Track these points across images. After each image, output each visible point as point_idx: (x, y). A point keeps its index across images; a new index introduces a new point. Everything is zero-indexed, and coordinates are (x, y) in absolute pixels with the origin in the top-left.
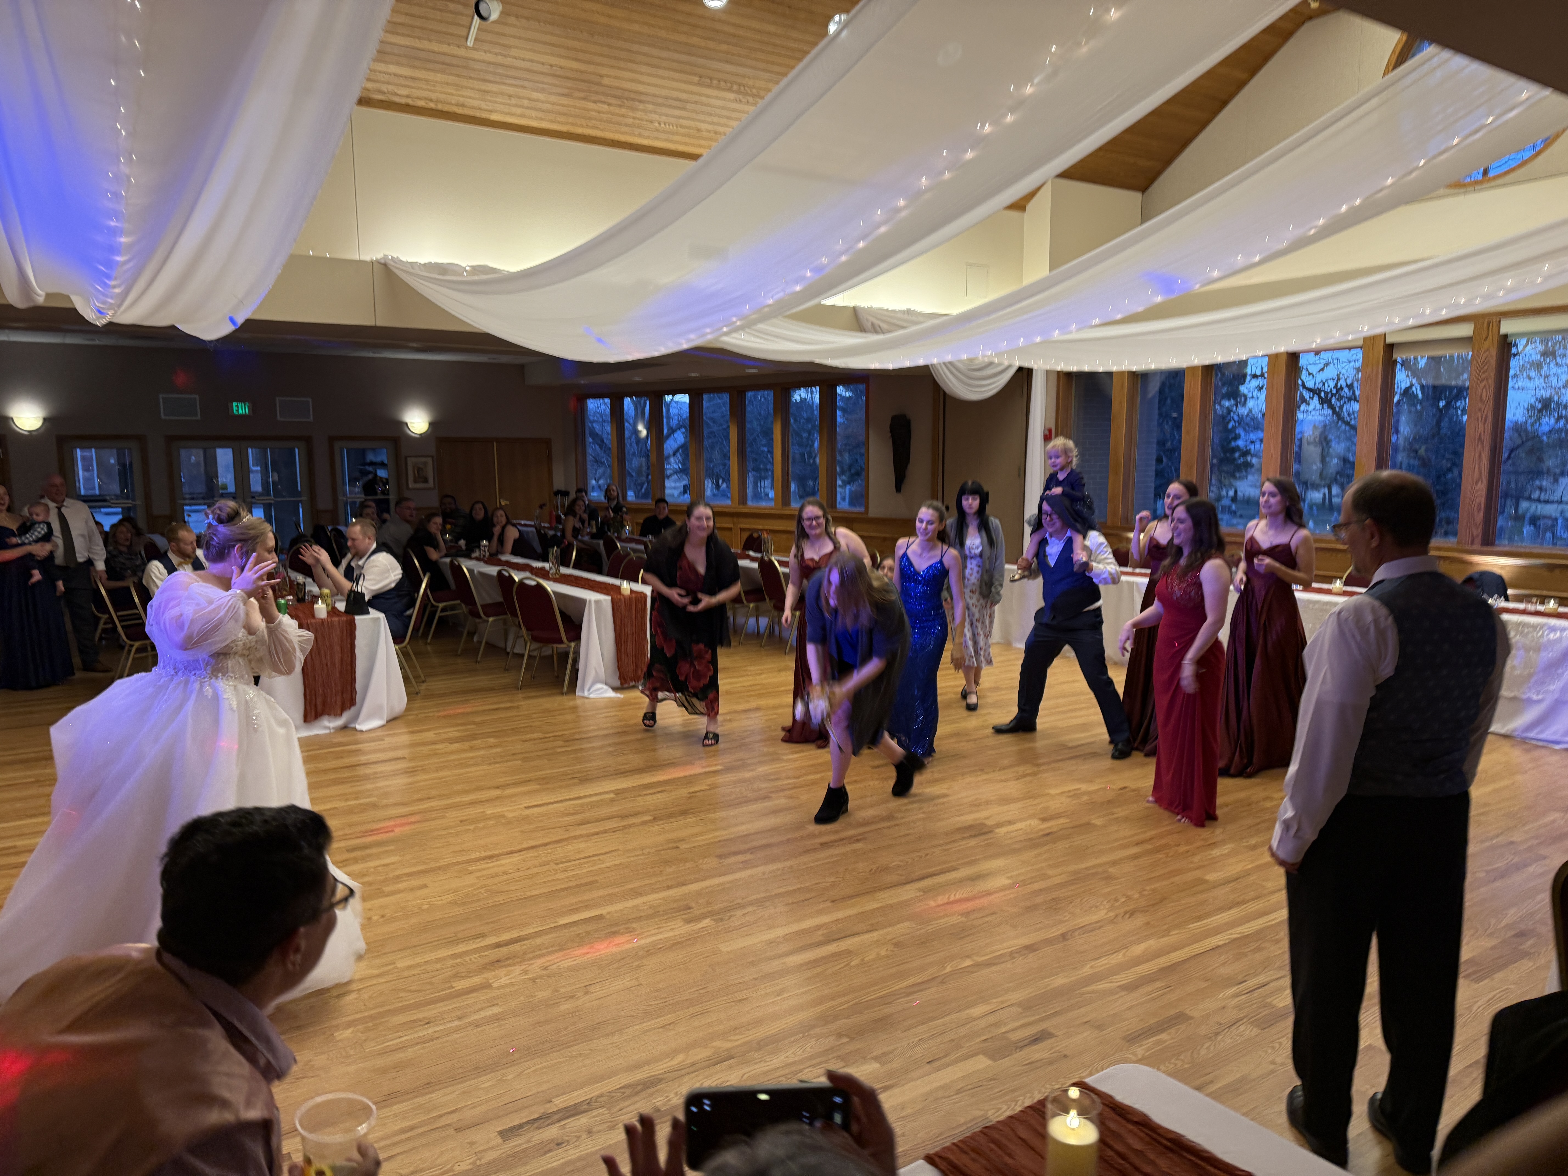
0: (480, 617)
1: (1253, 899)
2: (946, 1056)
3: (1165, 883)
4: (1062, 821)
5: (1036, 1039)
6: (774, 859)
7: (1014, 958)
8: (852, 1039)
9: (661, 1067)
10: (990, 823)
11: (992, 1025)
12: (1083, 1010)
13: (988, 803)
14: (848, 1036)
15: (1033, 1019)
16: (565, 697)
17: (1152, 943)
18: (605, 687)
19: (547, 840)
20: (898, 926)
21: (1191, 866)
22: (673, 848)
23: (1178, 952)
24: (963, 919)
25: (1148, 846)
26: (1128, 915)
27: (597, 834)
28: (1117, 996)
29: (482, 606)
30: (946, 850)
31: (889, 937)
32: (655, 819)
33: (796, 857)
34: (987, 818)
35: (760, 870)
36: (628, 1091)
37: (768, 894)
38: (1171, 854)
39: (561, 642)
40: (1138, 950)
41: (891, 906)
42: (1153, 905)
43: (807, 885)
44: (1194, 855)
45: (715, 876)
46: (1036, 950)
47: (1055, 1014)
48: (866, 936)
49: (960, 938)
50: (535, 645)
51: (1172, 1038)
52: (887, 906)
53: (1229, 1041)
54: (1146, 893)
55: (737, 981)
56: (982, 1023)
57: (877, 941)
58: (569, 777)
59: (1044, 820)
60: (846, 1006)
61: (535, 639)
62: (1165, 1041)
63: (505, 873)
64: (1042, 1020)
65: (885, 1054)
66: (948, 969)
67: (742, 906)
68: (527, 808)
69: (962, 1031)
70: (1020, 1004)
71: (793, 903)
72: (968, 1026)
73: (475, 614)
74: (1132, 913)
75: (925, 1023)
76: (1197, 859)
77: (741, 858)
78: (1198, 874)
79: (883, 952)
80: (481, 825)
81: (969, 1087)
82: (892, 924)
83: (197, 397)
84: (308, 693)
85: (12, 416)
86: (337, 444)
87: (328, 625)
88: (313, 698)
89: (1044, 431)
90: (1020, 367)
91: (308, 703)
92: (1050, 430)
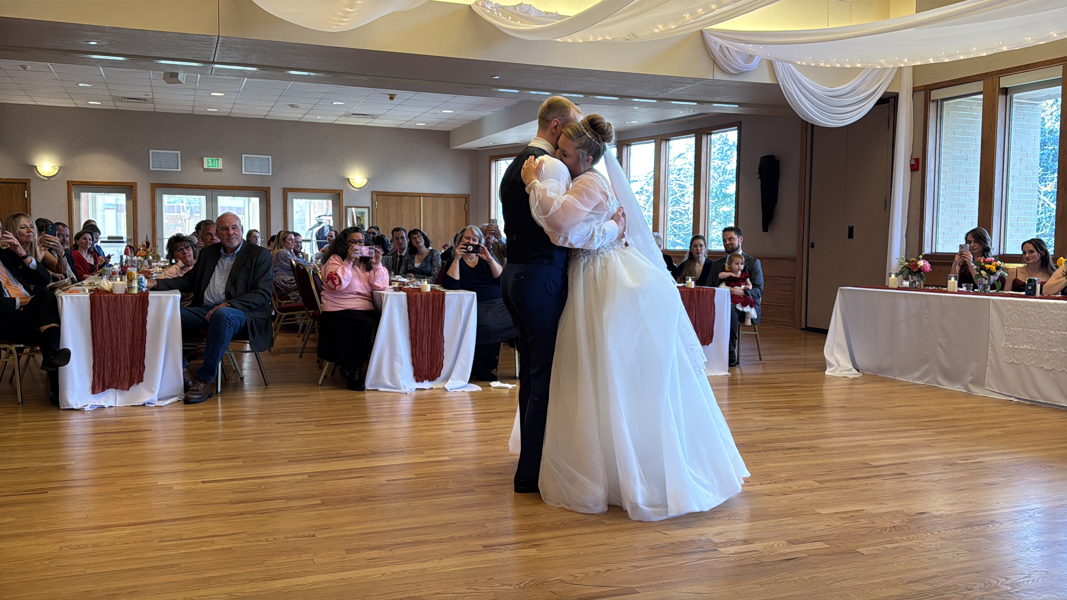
22: (309, 536)
32: (323, 504)
68: (203, 482)
80: (136, 495)
83: (179, 152)
84: (97, 364)
85: (36, 164)
86: (290, 195)
87: (121, 300)
88: (102, 370)
89: (910, 161)
90: (885, 93)
91: (96, 375)
92: (917, 160)
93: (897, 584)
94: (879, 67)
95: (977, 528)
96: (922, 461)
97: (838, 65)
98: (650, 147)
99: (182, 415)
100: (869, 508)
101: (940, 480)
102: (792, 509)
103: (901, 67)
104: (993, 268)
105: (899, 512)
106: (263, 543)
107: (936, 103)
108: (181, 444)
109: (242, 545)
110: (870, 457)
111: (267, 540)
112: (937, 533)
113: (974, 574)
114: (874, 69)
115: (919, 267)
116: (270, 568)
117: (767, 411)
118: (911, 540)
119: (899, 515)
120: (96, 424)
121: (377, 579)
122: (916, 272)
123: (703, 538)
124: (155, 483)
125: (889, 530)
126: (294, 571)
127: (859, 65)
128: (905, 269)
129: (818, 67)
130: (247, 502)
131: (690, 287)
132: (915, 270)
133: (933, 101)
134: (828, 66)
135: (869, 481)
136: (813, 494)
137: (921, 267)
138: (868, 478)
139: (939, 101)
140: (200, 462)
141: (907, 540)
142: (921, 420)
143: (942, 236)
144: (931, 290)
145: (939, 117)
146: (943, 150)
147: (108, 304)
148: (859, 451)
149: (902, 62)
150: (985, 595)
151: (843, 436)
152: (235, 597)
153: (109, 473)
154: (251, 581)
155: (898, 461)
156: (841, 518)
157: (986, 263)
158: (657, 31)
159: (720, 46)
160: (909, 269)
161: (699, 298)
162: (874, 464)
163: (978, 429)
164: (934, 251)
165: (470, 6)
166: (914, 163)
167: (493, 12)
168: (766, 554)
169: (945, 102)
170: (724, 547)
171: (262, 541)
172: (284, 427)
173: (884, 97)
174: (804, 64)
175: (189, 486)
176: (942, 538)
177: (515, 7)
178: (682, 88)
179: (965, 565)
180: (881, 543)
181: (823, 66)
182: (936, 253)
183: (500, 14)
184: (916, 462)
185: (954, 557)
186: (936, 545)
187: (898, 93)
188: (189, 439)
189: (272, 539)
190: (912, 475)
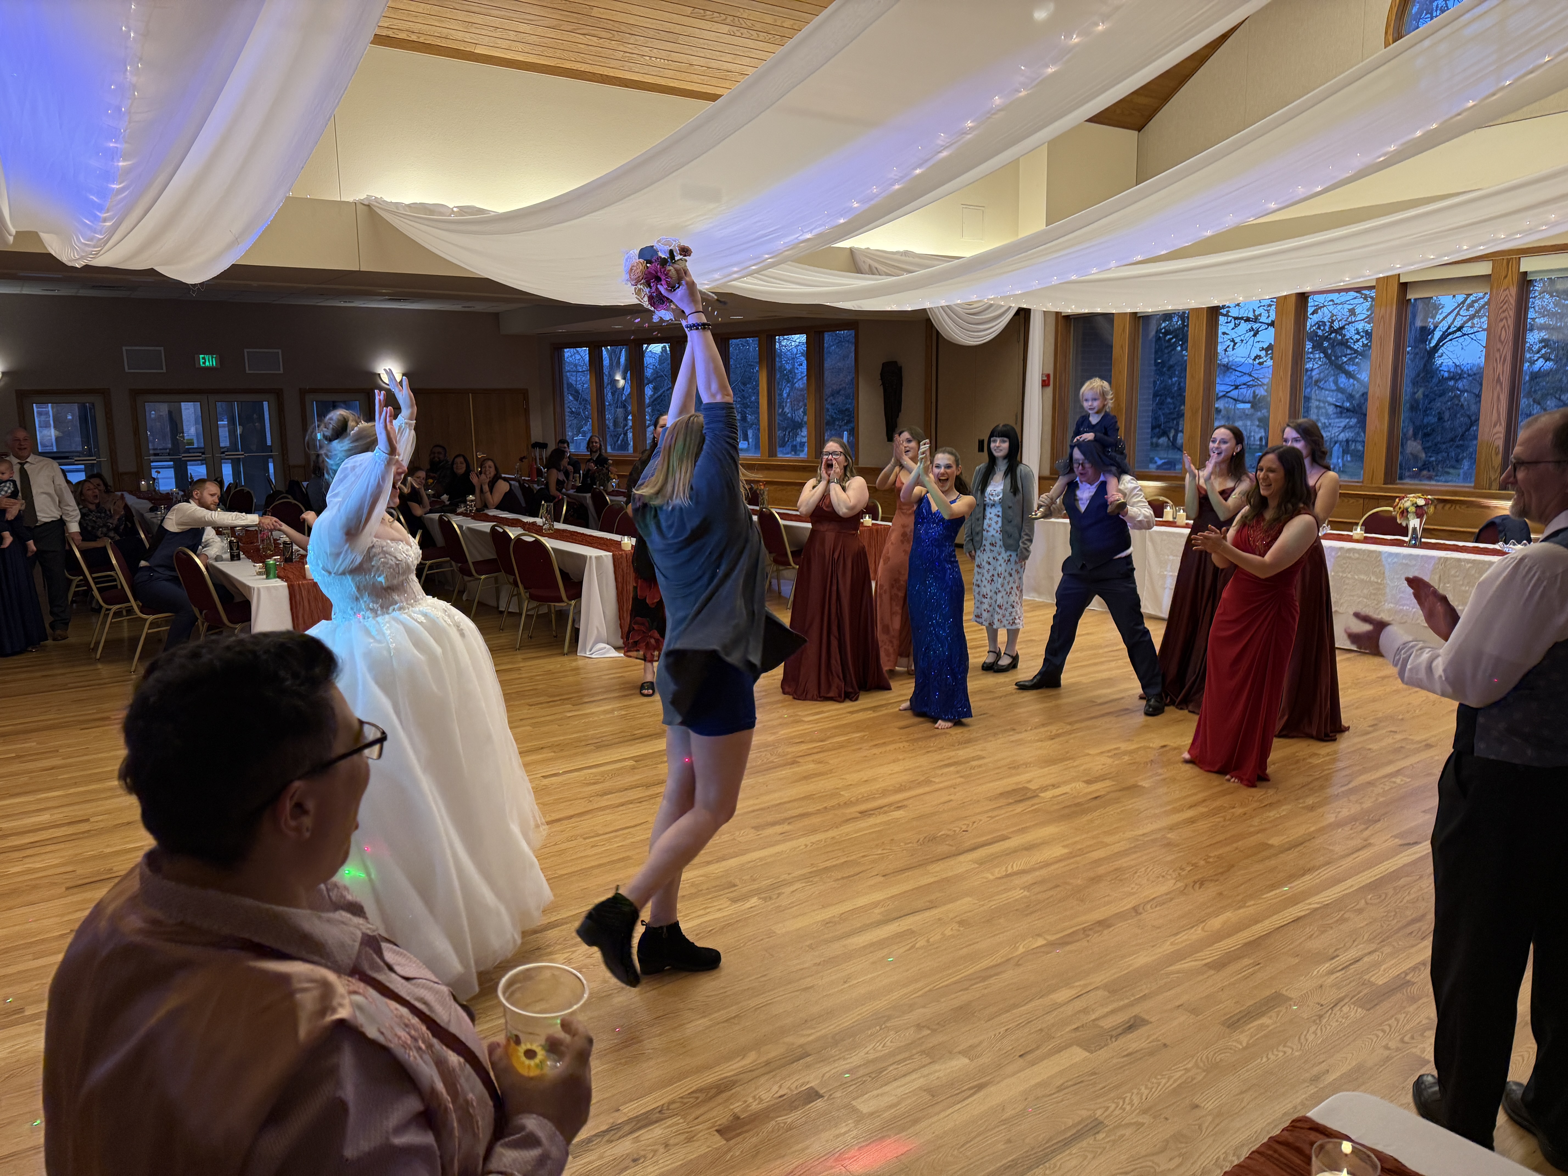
0: (471, 575)
1: (1324, 865)
2: (1038, 1048)
3: (1228, 849)
4: (1108, 783)
5: (1131, 1026)
6: (814, 831)
7: (1088, 936)
8: (934, 1031)
9: (734, 1067)
10: (1033, 786)
11: (1079, 1012)
12: (1173, 992)
13: (1026, 765)
14: (928, 1028)
15: (1122, 1003)
16: (565, 659)
17: (1230, 916)
18: (608, 646)
19: (572, 813)
20: (959, 902)
21: (1252, 829)
23: (1259, 925)
24: (1026, 893)
25: (1202, 809)
26: (1197, 885)
27: (622, 804)
28: (1205, 976)
29: (473, 563)
30: (992, 817)
31: (951, 915)
33: (837, 827)
34: (1029, 781)
35: (802, 841)
36: (702, 1096)
37: (815, 869)
38: (1228, 817)
39: (562, 601)
40: (1216, 923)
41: (947, 880)
42: (1222, 873)
43: (854, 857)
44: (1252, 817)
45: (755, 850)
46: (1109, 926)
47: (1144, 998)
48: (927, 914)
49: (1027, 915)
50: (534, 604)
51: (1276, 1023)
52: (943, 880)
53: (1334, 1024)
54: (1211, 860)
55: (799, 967)
56: (1069, 1010)
57: (939, 919)
58: (583, 743)
59: (1089, 782)
60: (920, 993)
61: (532, 597)
62: (1268, 1026)
64: (1131, 1005)
65: (972, 1047)
66: (1021, 950)
67: (791, 883)
69: (1050, 1019)
70: (1106, 987)
71: (843, 878)
72: (1055, 1013)
73: (466, 572)
74: (1202, 883)
75: (1008, 1011)
76: (1256, 821)
77: (778, 829)
78: (1260, 837)
79: (948, 932)
81: (1070, 1083)
82: (953, 900)
83: (162, 349)
86: (309, 397)
89: (1042, 377)
90: (1019, 309)
92: (1048, 376)
98: (753, 343)
159: (870, 265)
166: (1046, 379)
172: (542, 708)
173: (1018, 313)
187: (1032, 308)
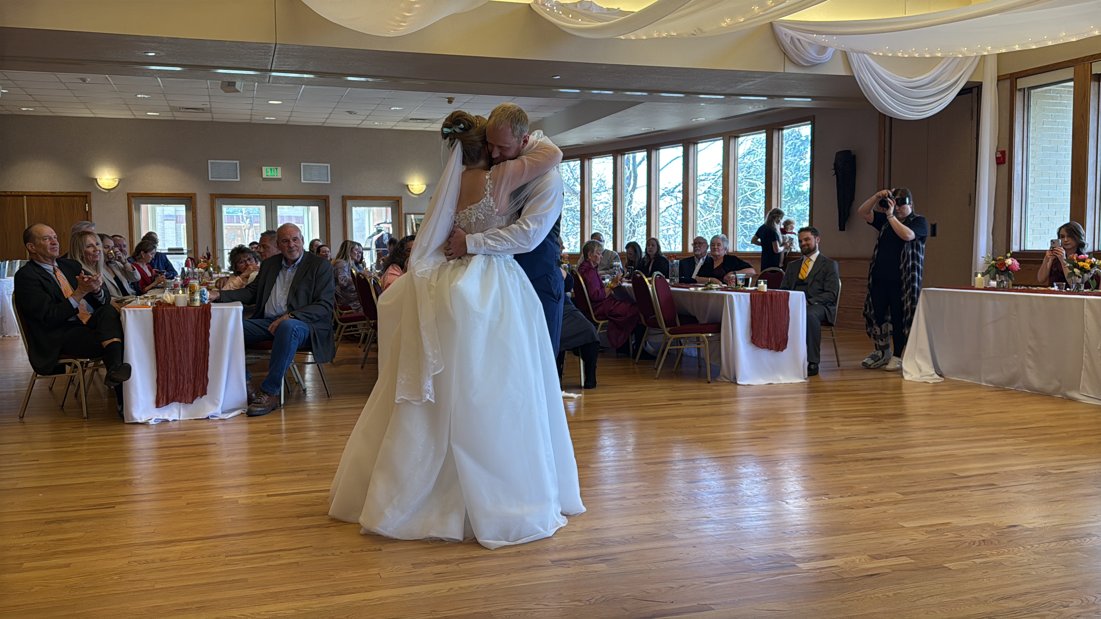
22: (376, 550)
63: (162, 560)
68: (268, 496)
80: (202, 509)
83: (238, 162)
84: (160, 378)
85: (97, 177)
86: (349, 203)
87: (183, 313)
88: (166, 383)
89: (996, 154)
90: (968, 83)
91: (160, 388)
92: (1003, 153)
93: (987, 601)
94: (960, 56)
95: (1072, 542)
96: (1012, 471)
97: (917, 55)
98: (718, 145)
99: (245, 428)
100: (956, 521)
101: (1033, 491)
102: (875, 523)
103: (985, 55)
104: (1087, 266)
105: (989, 525)
106: (329, 557)
107: (1023, 92)
108: (244, 458)
109: (309, 559)
110: (957, 467)
111: (333, 554)
112: (1029, 547)
113: (1072, 591)
114: (956, 58)
115: (1007, 265)
116: (337, 583)
117: (847, 420)
118: (1002, 554)
119: (989, 529)
120: (160, 438)
121: (443, 594)
122: (1003, 271)
123: (781, 553)
124: (221, 497)
125: (978, 544)
126: (362, 586)
127: (939, 55)
128: (992, 268)
129: (895, 58)
130: (312, 516)
131: (762, 290)
132: (1003, 269)
133: (1020, 90)
134: (906, 56)
135: (956, 493)
136: (897, 506)
137: (1009, 266)
138: (955, 489)
139: (1026, 90)
140: (265, 475)
141: (998, 554)
142: (1011, 427)
143: (1031, 233)
144: (1021, 290)
145: (1027, 107)
146: (1031, 141)
147: (171, 317)
148: (944, 462)
149: (985, 50)
150: (1081, 613)
151: (928, 446)
152: (303, 612)
153: (173, 487)
154: (318, 596)
155: (988, 471)
156: (927, 532)
157: (1079, 260)
158: (724, 25)
159: (791, 37)
160: (996, 268)
161: (772, 301)
162: (961, 475)
163: (1073, 437)
164: (1022, 249)
165: (529, 4)
166: (1000, 156)
167: (553, 10)
168: (847, 570)
169: (1032, 91)
170: (803, 563)
171: (328, 555)
173: (967, 87)
174: (881, 54)
175: (254, 500)
176: (1034, 552)
177: (575, 4)
178: (751, 83)
179: (1060, 581)
180: (969, 558)
181: (901, 56)
182: (1025, 250)
183: (560, 12)
184: (1006, 472)
185: (1048, 573)
186: (1029, 560)
187: (982, 83)
188: (253, 452)
189: (339, 554)
190: (1001, 486)
